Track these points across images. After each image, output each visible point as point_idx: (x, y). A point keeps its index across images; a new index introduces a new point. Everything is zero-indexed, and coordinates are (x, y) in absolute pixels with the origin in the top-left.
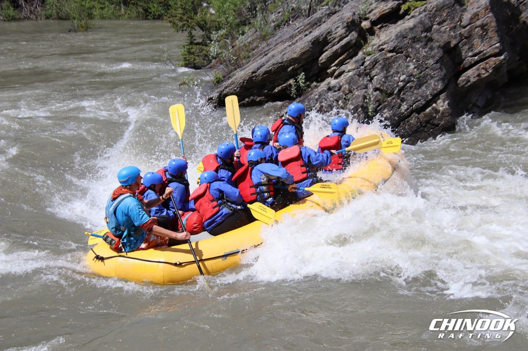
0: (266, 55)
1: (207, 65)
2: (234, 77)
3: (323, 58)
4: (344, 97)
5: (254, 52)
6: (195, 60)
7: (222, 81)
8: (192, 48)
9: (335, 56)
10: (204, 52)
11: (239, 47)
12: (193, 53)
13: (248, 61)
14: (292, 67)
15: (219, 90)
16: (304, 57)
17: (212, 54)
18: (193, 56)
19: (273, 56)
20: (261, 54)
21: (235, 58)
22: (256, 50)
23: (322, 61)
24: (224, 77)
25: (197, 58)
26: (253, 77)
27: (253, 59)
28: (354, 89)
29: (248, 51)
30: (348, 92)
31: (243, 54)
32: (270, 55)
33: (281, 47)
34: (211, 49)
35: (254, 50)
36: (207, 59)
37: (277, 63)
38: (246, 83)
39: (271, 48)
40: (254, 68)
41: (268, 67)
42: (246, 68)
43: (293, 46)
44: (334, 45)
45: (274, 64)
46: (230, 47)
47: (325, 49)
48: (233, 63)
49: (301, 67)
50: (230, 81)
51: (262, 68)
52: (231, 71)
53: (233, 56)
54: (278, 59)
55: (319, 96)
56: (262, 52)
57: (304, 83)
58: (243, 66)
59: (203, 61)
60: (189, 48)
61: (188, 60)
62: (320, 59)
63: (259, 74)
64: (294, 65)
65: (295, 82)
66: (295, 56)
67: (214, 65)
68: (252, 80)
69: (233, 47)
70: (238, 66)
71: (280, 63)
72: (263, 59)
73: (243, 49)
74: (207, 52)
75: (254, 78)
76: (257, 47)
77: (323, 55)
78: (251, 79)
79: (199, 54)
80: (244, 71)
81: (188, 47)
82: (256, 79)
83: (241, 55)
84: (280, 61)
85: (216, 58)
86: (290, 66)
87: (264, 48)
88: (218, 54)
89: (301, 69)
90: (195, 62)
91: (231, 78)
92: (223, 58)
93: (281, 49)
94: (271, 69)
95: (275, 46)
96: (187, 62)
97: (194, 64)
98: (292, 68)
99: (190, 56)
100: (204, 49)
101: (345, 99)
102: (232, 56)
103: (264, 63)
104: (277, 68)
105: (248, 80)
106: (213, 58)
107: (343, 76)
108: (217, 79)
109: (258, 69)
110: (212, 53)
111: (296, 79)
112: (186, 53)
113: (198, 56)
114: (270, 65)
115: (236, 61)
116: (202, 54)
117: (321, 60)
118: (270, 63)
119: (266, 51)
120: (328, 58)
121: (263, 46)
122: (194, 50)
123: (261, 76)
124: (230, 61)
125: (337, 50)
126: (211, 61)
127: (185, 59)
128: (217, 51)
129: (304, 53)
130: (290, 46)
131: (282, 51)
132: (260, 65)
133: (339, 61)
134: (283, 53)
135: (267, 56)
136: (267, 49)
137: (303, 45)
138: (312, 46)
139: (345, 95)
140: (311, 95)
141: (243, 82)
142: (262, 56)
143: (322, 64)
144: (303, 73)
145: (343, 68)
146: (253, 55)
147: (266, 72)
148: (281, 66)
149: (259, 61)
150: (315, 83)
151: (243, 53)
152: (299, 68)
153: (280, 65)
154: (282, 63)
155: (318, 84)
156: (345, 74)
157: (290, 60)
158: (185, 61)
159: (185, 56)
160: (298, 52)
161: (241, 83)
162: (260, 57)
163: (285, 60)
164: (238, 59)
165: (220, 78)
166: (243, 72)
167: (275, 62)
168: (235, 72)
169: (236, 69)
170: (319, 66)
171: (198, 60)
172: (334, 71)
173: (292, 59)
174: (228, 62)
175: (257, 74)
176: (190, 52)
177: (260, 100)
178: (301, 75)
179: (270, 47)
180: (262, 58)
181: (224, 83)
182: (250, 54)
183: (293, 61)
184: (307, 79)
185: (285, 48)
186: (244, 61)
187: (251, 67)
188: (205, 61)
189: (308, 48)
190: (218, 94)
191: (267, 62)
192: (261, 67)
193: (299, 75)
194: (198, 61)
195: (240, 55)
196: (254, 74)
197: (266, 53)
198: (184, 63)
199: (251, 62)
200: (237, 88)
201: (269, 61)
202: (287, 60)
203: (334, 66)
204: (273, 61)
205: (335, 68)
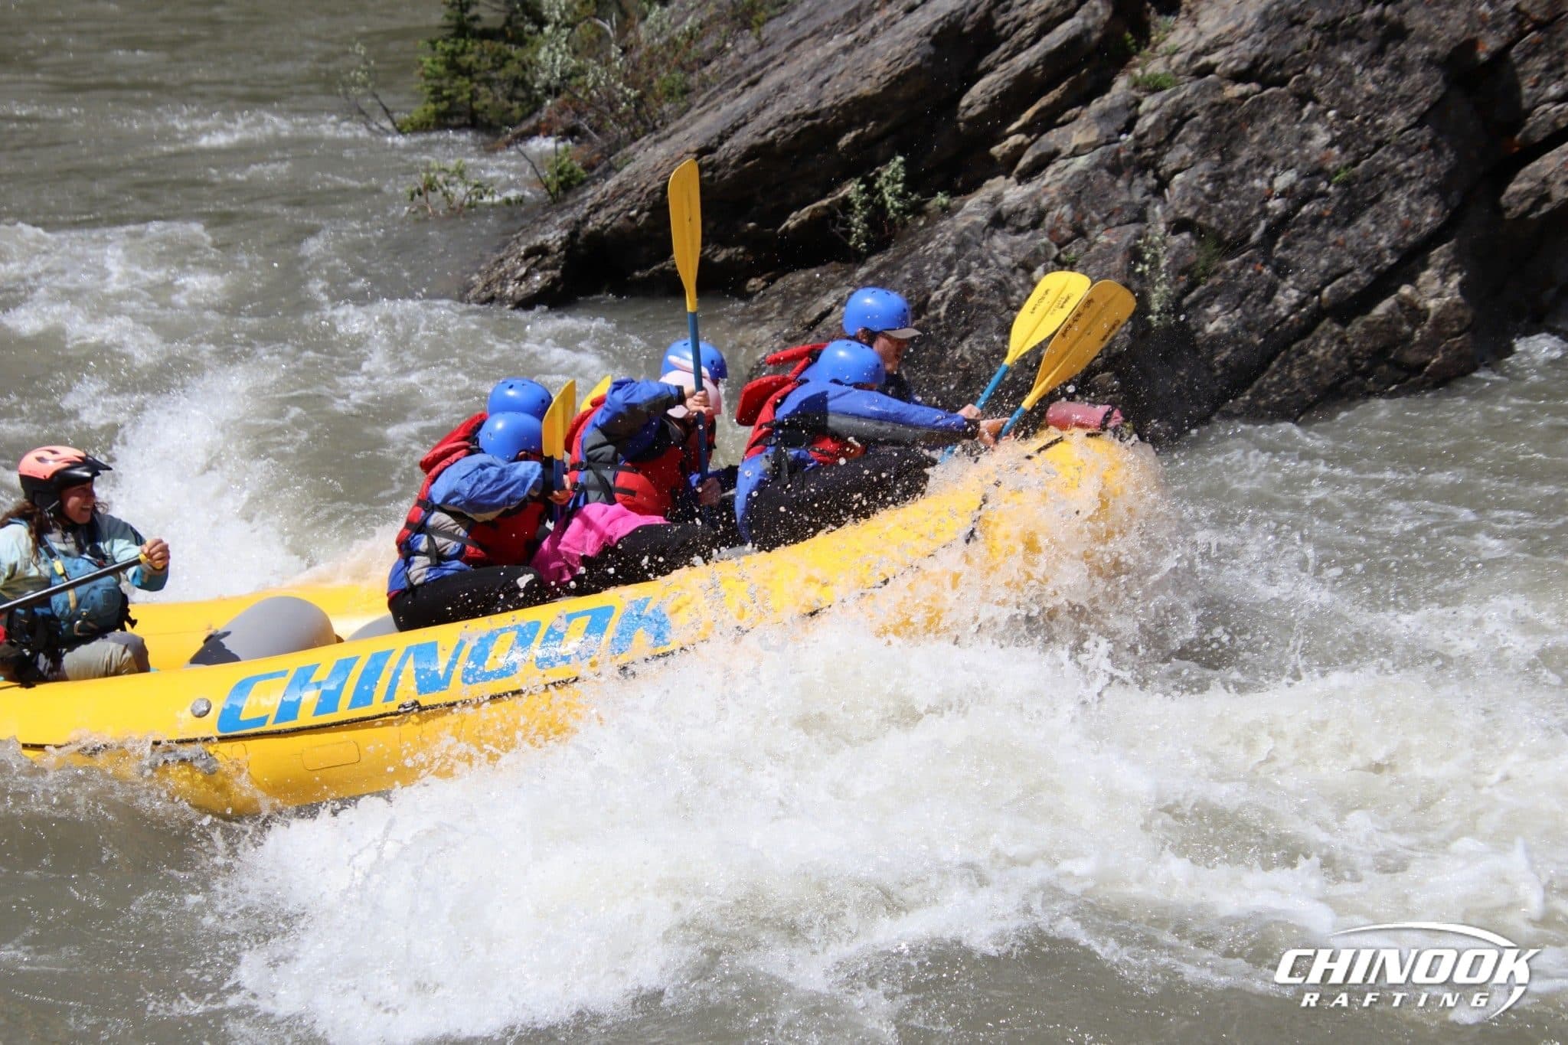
0: (754, 83)
2: (627, 169)
3: (977, 96)
4: (1055, 251)
5: (707, 71)
6: (474, 95)
7: (582, 182)
8: (463, 52)
9: (1023, 91)
10: (513, 68)
11: (651, 52)
12: (468, 72)
13: (682, 105)
14: (853, 134)
15: (569, 216)
16: (901, 95)
17: (543, 76)
18: (467, 81)
19: (782, 88)
20: (736, 80)
21: (633, 93)
22: (714, 65)
23: (971, 113)
24: (589, 167)
25: (482, 89)
27: (704, 97)
28: (1093, 224)
29: (682, 67)
30: (1068, 234)
31: (664, 78)
32: (768, 84)
33: (812, 55)
34: (540, 57)
35: (707, 63)
36: (522, 94)
37: (796, 118)
39: (773, 59)
40: (708, 134)
41: (761, 130)
42: (676, 131)
43: (859, 52)
44: (1018, 50)
45: (783, 121)
46: (615, 51)
47: (982, 66)
48: (626, 113)
49: (888, 133)
50: (611, 184)
51: (737, 134)
52: (617, 146)
53: (627, 85)
54: (801, 99)
55: (957, 246)
56: (739, 71)
57: (901, 197)
58: (664, 124)
59: (507, 104)
60: (453, 52)
61: (449, 98)
62: (964, 102)
63: (726, 159)
64: (863, 124)
65: (864, 192)
66: (866, 88)
67: (549, 120)
69: (625, 50)
70: (644, 122)
71: (808, 117)
72: (744, 100)
73: (663, 60)
74: (525, 68)
75: (708, 175)
76: (719, 51)
77: (976, 90)
79: (493, 75)
80: (667, 143)
81: (448, 47)
83: (656, 82)
84: (808, 107)
85: (557, 95)
86: (848, 128)
87: (744, 57)
88: (568, 77)
89: (889, 141)
90: (476, 105)
91: (618, 171)
92: (587, 92)
93: (812, 60)
94: (774, 138)
95: (788, 49)
96: (443, 106)
97: (474, 113)
98: (856, 138)
99: (457, 83)
100: (510, 58)
101: (1057, 259)
102: (620, 85)
103: (744, 115)
104: (797, 136)
106: (548, 90)
107: (1051, 169)
108: (560, 172)
109: (722, 138)
110: (543, 70)
111: (869, 183)
112: (440, 69)
113: (488, 82)
114: (771, 124)
115: (637, 107)
116: (502, 74)
117: (969, 107)
118: (769, 116)
119: (754, 69)
120: (993, 99)
121: (741, 50)
122: (471, 58)
123: (734, 166)
124: (613, 104)
125: (1028, 70)
126: (538, 105)
127: (437, 91)
128: (564, 65)
129: (901, 79)
130: (847, 50)
131: (817, 69)
132: (728, 122)
133: (1037, 113)
134: (821, 77)
135: (756, 89)
136: (756, 60)
137: (898, 48)
138: (931, 50)
139: (1060, 246)
140: (925, 242)
141: (664, 189)
142: (738, 89)
143: (970, 121)
144: (900, 159)
145: (1052, 139)
146: (704, 83)
147: (753, 152)
148: (812, 126)
149: (725, 108)
150: (941, 199)
151: (665, 75)
152: (880, 139)
153: (807, 123)
154: (815, 115)
155: (956, 202)
156: (1061, 163)
157: (845, 106)
158: (435, 102)
159: (436, 83)
160: (877, 74)
161: (653, 191)
162: (731, 92)
163: (825, 104)
164: (643, 96)
165: (572, 171)
166: (662, 150)
167: (791, 112)
168: (632, 148)
169: (635, 139)
170: (958, 129)
171: (488, 99)
172: (1019, 151)
173: (854, 100)
174: (605, 109)
175: (718, 156)
176: (454, 68)
177: (728, 259)
178: (893, 165)
179: (771, 52)
180: (737, 96)
181: (589, 193)
182: (693, 79)
183: (857, 110)
184: (912, 184)
185: (830, 60)
186: (666, 107)
187: (694, 129)
188: (516, 104)
189: (918, 60)
190: (565, 233)
191: (757, 112)
192: (735, 129)
193: (885, 162)
194: (487, 101)
195: (651, 81)
196: (706, 159)
197: (755, 76)
198: (431, 107)
199: (695, 112)
200: (639, 213)
201: (764, 107)
202: (833, 106)
203: (1018, 131)
204: (781, 108)
205: (1020, 138)
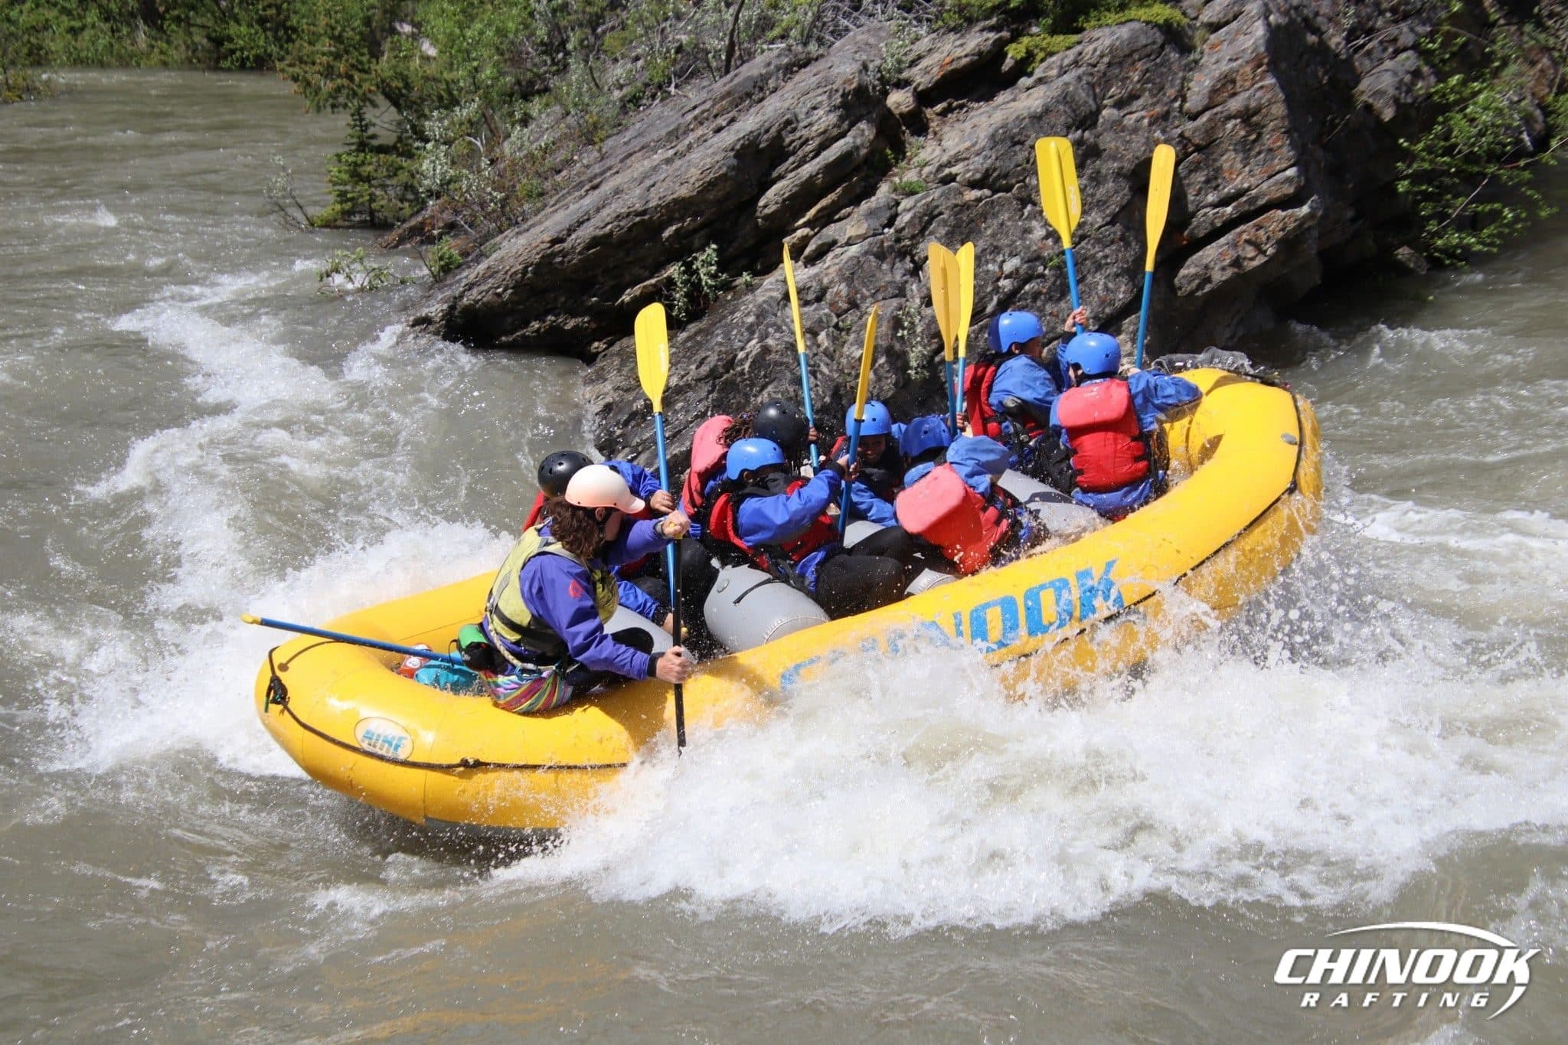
0: (595, 187)
1: (412, 216)
2: (494, 256)
3: (771, 199)
4: (835, 320)
5: (558, 178)
6: (372, 198)
7: (459, 266)
8: (363, 163)
9: (806, 195)
10: (403, 177)
11: (513, 163)
12: (368, 179)
13: (539, 205)
14: (674, 228)
15: (448, 293)
16: (711, 196)
17: (426, 182)
18: (366, 186)
19: (617, 192)
20: (581, 185)
21: (499, 196)
22: (564, 173)
23: (767, 211)
24: (465, 254)
25: (378, 192)
26: (554, 255)
27: (555, 198)
28: (864, 298)
29: (538, 174)
30: (845, 306)
31: (524, 183)
32: (607, 188)
33: (641, 165)
34: (424, 167)
35: (559, 172)
36: (410, 196)
37: (628, 215)
38: (534, 272)
39: (610, 168)
40: (559, 228)
41: (601, 224)
42: (533, 226)
43: (678, 163)
44: (803, 162)
45: (618, 217)
46: (484, 162)
47: (775, 174)
48: (494, 211)
49: (703, 226)
50: (482, 267)
51: (582, 228)
52: (488, 237)
53: (494, 189)
54: (633, 199)
55: (758, 317)
56: (583, 178)
57: (714, 276)
58: (525, 220)
59: (400, 205)
60: (355, 164)
61: (352, 199)
62: (761, 203)
63: (573, 248)
64: (682, 219)
65: (684, 272)
66: (684, 192)
67: (432, 217)
68: (551, 263)
69: (493, 162)
70: (508, 218)
71: (638, 214)
72: (587, 201)
73: (524, 168)
74: (413, 176)
75: (559, 259)
76: (568, 162)
77: (771, 193)
78: (546, 261)
79: (388, 182)
80: (526, 235)
81: (351, 159)
82: (562, 262)
83: (518, 187)
84: (638, 207)
85: (438, 197)
86: (670, 223)
87: (588, 167)
88: (446, 183)
89: (703, 233)
90: (374, 205)
91: (487, 257)
92: (462, 195)
93: (641, 169)
94: (611, 231)
95: (622, 161)
96: (348, 206)
97: (372, 213)
98: (676, 230)
99: (358, 188)
100: (401, 168)
101: (836, 326)
102: (489, 189)
103: (587, 213)
104: (630, 229)
105: (538, 265)
106: (431, 194)
107: (830, 255)
108: (441, 258)
109: (570, 231)
110: (426, 178)
111: (688, 266)
112: (345, 177)
113: (384, 187)
114: (608, 219)
115: (503, 207)
116: (394, 181)
117: (765, 206)
118: (607, 213)
119: (595, 176)
120: (784, 200)
121: (585, 162)
122: (370, 168)
123: (580, 253)
124: (483, 205)
125: (811, 178)
126: (423, 205)
127: (342, 194)
128: (443, 174)
129: (711, 185)
130: (668, 161)
131: (646, 176)
132: (575, 218)
133: (819, 211)
134: (648, 183)
135: (597, 192)
136: (597, 169)
137: (709, 160)
138: (735, 162)
139: (838, 316)
140: (732, 313)
141: (525, 271)
142: (583, 192)
143: (766, 218)
144: (714, 246)
145: (831, 232)
146: (556, 188)
147: (595, 242)
148: (643, 221)
149: (572, 207)
150: (746, 277)
151: (525, 181)
152: (695, 231)
153: (638, 219)
154: (644, 213)
155: (757, 281)
156: (838, 251)
157: (668, 205)
158: (341, 203)
159: (341, 188)
160: (692, 180)
161: (515, 273)
162: (577, 194)
163: (652, 204)
164: (507, 198)
165: (451, 257)
166: (522, 240)
167: (624, 210)
168: (498, 239)
169: (501, 232)
170: (756, 223)
171: (386, 200)
172: (806, 240)
173: (675, 200)
174: (477, 208)
175: (567, 245)
176: (356, 176)
177: (576, 327)
178: (709, 251)
179: (608, 162)
180: (582, 197)
181: (465, 274)
182: (548, 185)
183: (678, 208)
184: (722, 266)
185: (655, 169)
186: (526, 207)
187: (547, 223)
188: (406, 204)
189: (724, 169)
190: (445, 307)
191: (598, 210)
192: (580, 223)
193: (702, 249)
194: (383, 203)
195: (514, 186)
196: (557, 248)
197: (596, 182)
198: (338, 207)
199: (549, 210)
200: (505, 290)
201: (604, 207)
202: (658, 206)
203: (805, 225)
204: (617, 207)
205: (806, 231)
